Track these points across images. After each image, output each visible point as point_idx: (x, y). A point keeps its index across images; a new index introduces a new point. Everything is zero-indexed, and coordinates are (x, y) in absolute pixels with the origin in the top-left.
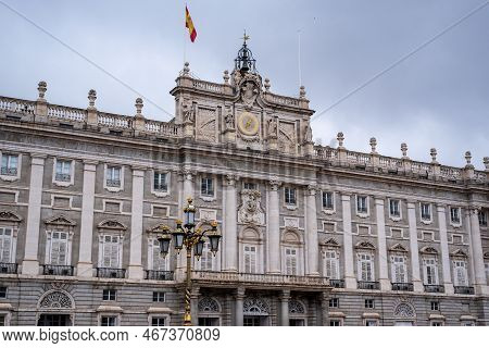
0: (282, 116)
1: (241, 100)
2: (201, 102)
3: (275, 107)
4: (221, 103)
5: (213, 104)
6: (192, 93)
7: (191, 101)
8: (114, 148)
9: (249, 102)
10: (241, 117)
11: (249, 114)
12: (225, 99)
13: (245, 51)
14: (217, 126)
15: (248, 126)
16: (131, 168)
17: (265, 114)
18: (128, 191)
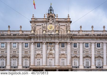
0: (61, 24)
1: (49, 22)
2: (37, 24)
3: (59, 22)
4: (43, 23)
5: (40, 24)
6: (34, 22)
7: (34, 24)
8: (14, 39)
9: (51, 22)
10: (49, 26)
11: (51, 25)
12: (43, 22)
13: (51, 8)
14: (42, 29)
15: (51, 28)
16: (19, 43)
17: (56, 24)
18: (18, 48)
